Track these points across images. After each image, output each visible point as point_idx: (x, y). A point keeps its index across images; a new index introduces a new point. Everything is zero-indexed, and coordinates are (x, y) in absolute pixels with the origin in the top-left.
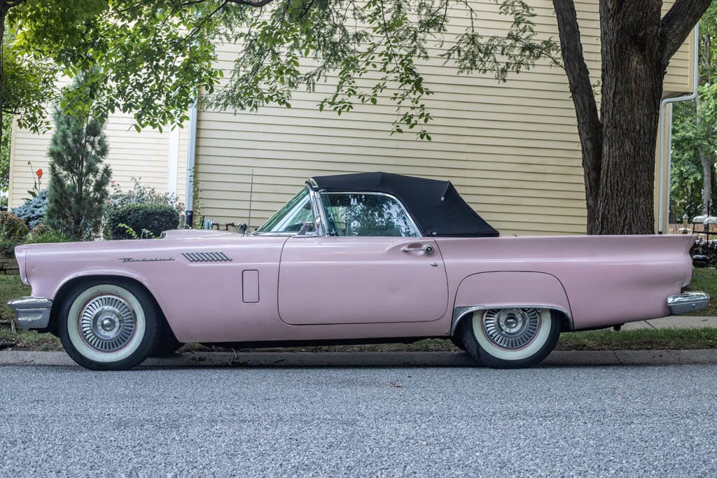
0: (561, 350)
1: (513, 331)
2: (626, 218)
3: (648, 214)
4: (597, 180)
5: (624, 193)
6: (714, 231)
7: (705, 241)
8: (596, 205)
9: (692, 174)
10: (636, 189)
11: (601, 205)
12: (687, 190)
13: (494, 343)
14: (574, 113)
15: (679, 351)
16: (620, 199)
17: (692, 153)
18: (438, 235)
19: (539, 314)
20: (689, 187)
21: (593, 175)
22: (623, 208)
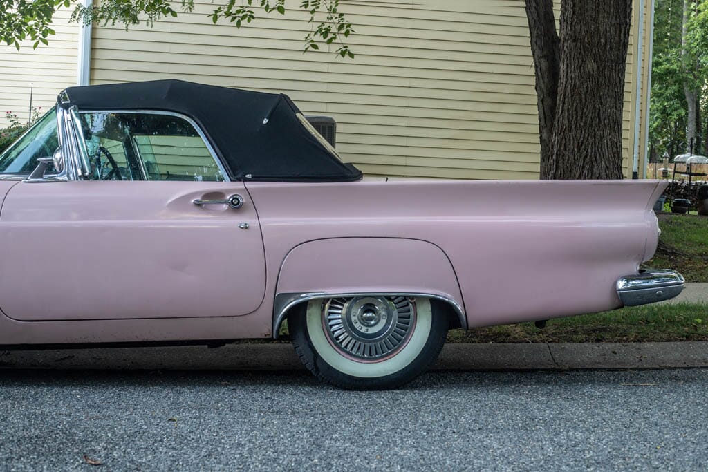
0: (474, 342)
1: (372, 331)
2: (587, 155)
3: (615, 150)
4: (553, 108)
5: (585, 123)
6: (698, 172)
7: (687, 182)
8: (550, 137)
9: (676, 110)
10: (599, 119)
11: (556, 139)
12: (671, 128)
13: (342, 349)
14: (525, 22)
15: (640, 345)
16: (579, 131)
17: (675, 88)
18: (254, 179)
19: (414, 304)
20: (673, 124)
21: (548, 101)
22: (582, 143)
